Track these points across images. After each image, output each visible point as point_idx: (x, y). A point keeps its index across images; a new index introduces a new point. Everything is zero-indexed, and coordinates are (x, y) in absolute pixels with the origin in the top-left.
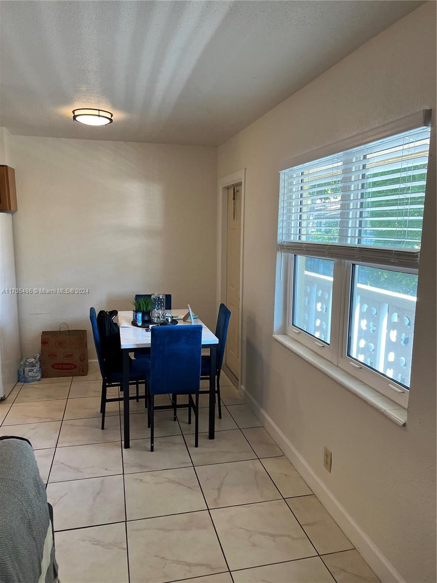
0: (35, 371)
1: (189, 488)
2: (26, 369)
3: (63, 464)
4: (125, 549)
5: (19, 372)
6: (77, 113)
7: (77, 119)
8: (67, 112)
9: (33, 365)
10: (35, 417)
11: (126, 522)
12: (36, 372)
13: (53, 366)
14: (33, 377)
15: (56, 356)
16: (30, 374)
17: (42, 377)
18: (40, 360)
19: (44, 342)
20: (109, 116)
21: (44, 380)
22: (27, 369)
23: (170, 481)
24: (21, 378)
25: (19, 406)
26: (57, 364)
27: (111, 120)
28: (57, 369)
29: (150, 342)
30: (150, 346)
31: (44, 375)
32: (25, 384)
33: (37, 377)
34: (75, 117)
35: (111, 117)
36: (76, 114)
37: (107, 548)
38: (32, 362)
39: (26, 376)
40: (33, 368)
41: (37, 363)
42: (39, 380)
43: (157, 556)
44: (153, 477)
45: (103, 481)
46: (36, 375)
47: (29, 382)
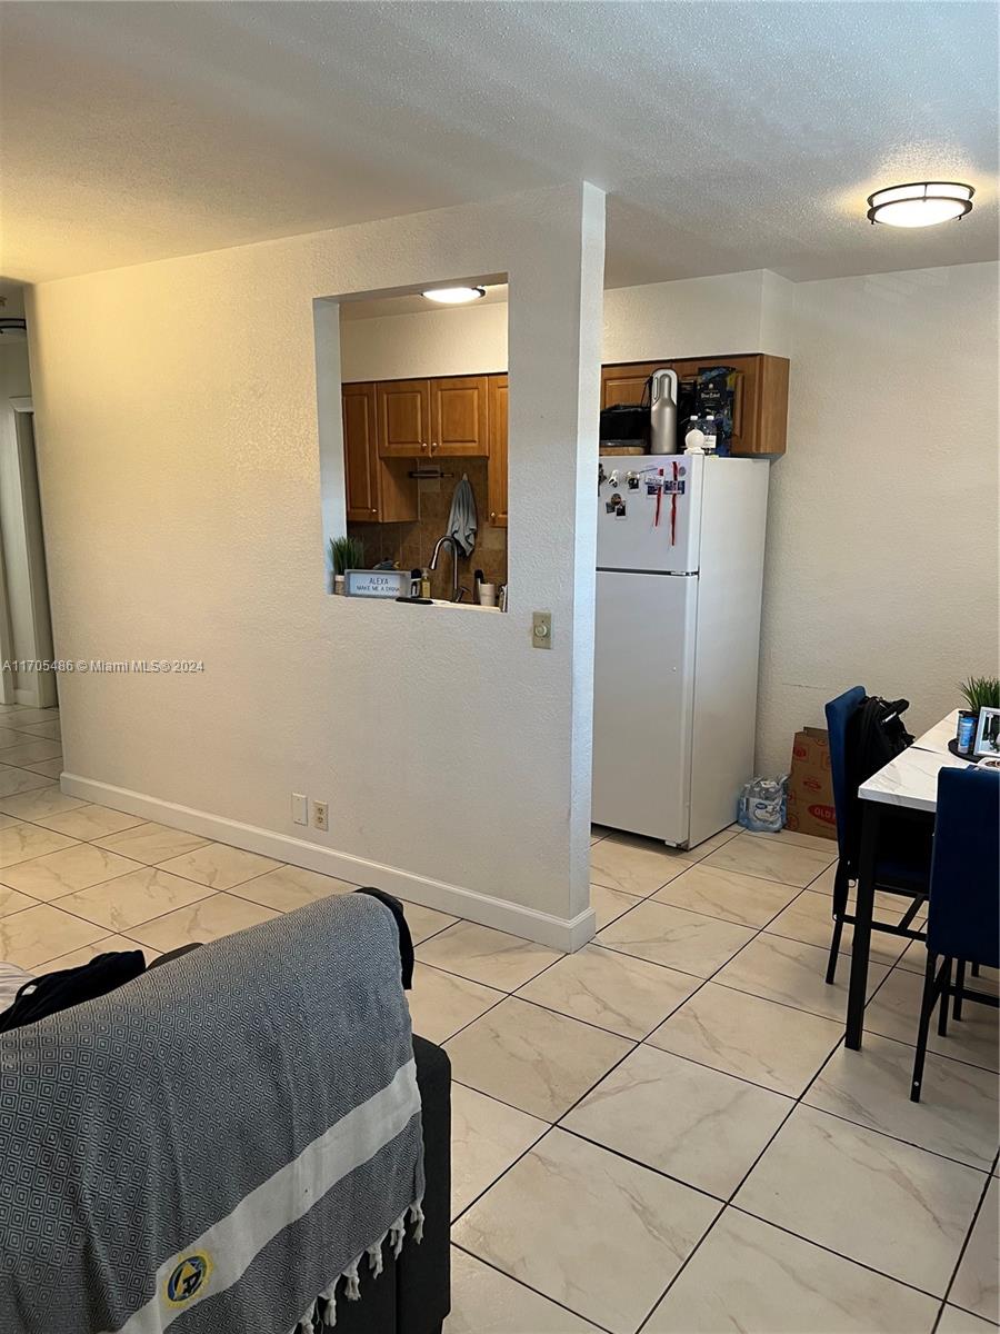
0: (770, 808)
1: (935, 1218)
2: (751, 799)
3: (697, 1018)
4: (682, 1259)
5: (739, 803)
6: (877, 201)
7: (879, 215)
8: (853, 202)
9: (768, 796)
10: (715, 905)
11: (727, 1204)
12: (771, 813)
13: (811, 809)
14: (765, 821)
15: (819, 787)
16: (758, 812)
17: (784, 827)
18: (785, 787)
19: (799, 752)
20: (964, 194)
21: (788, 835)
22: (754, 801)
23: (897, 1175)
24: (742, 818)
25: (703, 872)
26: (821, 807)
27: (968, 206)
28: (819, 817)
29: (936, 800)
30: (935, 811)
31: (790, 823)
32: (747, 831)
33: (772, 823)
34: (871, 214)
35: (971, 197)
36: (875, 205)
37: (650, 1231)
38: (767, 789)
39: (751, 815)
40: (766, 802)
41: (777, 792)
42: (778, 831)
43: (735, 1321)
44: (862, 1145)
45: (742, 1094)
46: (771, 819)
47: (754, 830)
